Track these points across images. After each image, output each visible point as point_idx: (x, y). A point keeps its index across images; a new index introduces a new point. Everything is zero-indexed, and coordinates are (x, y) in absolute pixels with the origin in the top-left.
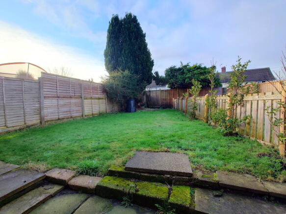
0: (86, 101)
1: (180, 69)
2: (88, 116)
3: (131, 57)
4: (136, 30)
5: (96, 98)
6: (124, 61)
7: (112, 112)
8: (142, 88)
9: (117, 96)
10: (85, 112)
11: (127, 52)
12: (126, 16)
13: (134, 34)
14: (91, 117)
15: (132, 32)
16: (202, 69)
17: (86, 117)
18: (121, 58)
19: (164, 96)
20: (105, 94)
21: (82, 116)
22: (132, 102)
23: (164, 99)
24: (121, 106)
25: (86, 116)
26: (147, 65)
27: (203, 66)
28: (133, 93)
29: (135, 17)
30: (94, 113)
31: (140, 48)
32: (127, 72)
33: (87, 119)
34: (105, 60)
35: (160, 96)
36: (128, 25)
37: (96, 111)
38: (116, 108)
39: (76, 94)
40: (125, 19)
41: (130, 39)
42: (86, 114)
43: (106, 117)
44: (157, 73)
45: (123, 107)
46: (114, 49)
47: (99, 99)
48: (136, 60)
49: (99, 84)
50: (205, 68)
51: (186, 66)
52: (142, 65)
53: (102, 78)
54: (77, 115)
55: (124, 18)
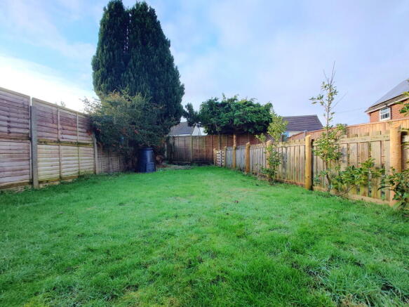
0: (42, 148)
1: (223, 104)
2: (47, 182)
3: (147, 74)
4: (154, 30)
5: (72, 144)
6: (132, 79)
7: (108, 173)
8: (165, 129)
9: (119, 140)
10: (40, 173)
11: (138, 64)
12: (137, 5)
13: (150, 35)
14: (57, 183)
15: (148, 33)
16: (254, 106)
17: (41, 186)
18: (127, 73)
19: (198, 145)
20: (93, 135)
21: (31, 183)
22: (149, 154)
23: (197, 151)
24: (126, 160)
25: (40, 182)
26: (173, 90)
27: (255, 102)
28: (150, 136)
29: (153, 11)
30: (64, 175)
31: (162, 61)
32: (138, 98)
33: (43, 191)
34: (94, 74)
35: (191, 146)
36: (141, 20)
37: (70, 170)
38: (116, 164)
39: (12, 130)
40: (133, 10)
41: (144, 44)
42: (42, 178)
43: (94, 183)
44: (189, 107)
45: (130, 163)
46: (114, 55)
47: (78, 144)
48: (155, 80)
49: (80, 114)
50: (258, 105)
51: (232, 100)
52: (166, 90)
53: (86, 101)
54: (16, 180)
55: (133, 8)
